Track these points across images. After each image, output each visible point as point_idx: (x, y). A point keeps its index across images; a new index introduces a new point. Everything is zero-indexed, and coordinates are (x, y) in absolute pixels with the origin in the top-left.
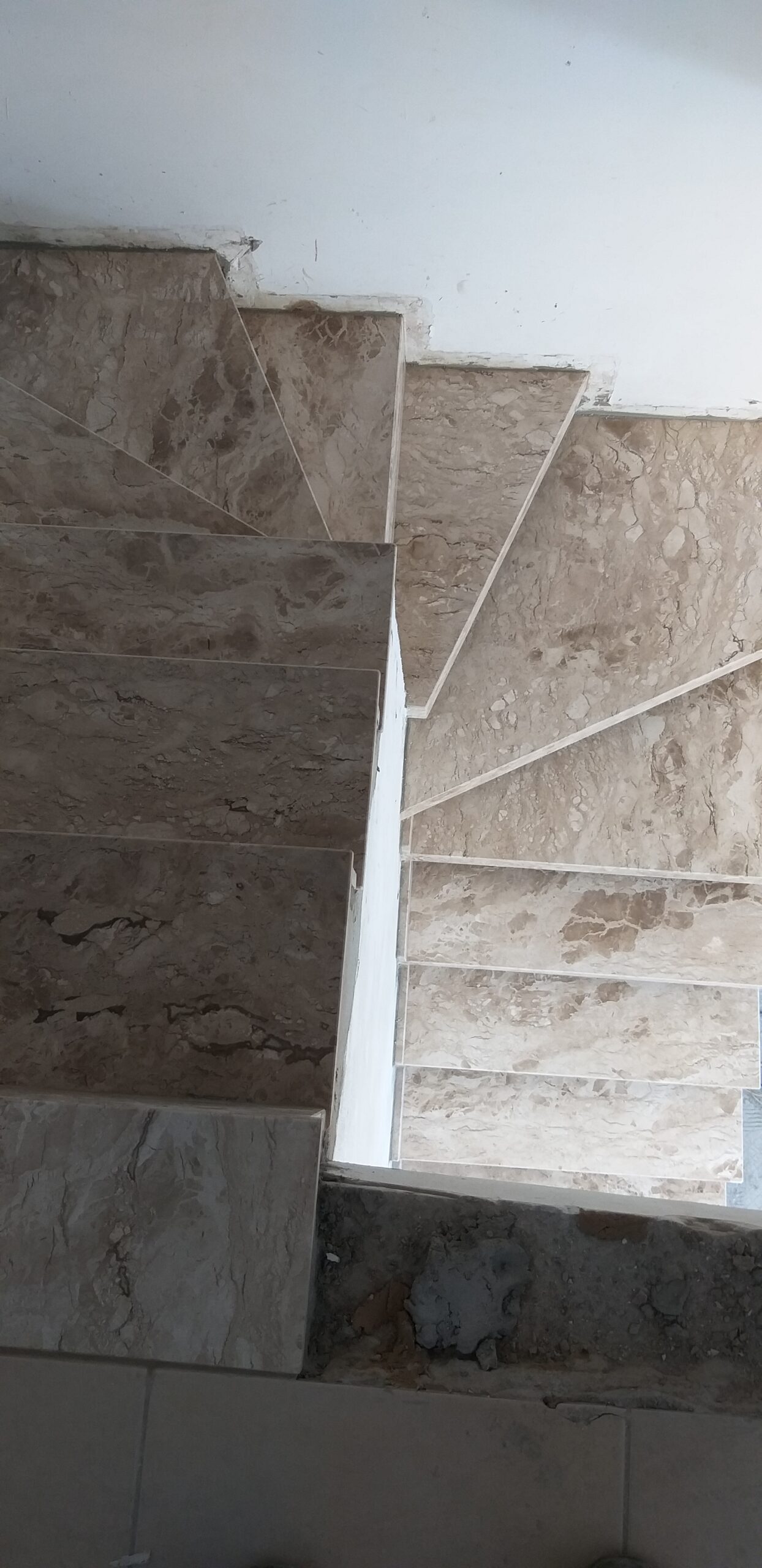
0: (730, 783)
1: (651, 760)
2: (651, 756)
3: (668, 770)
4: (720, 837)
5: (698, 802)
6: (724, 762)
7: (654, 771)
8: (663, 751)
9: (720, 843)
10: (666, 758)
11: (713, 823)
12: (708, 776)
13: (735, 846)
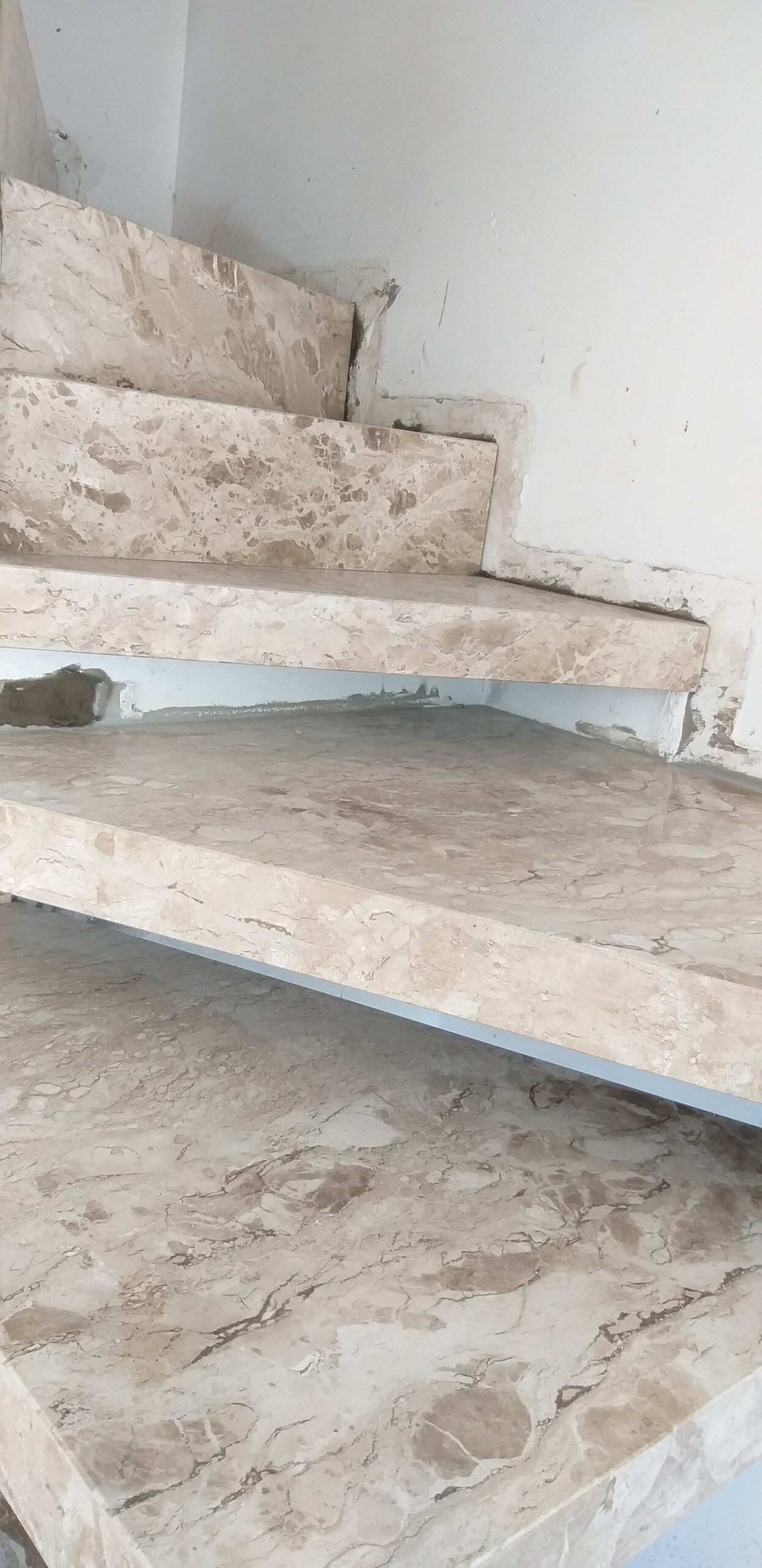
0: (383, 1316)
1: (276, 1155)
2: (289, 1152)
3: (284, 1190)
4: (194, 1374)
5: (257, 1277)
6: (428, 1279)
7: (254, 1170)
8: (324, 1164)
9: (170, 1383)
10: (311, 1177)
11: (225, 1336)
12: (352, 1265)
13: (197, 1425)
